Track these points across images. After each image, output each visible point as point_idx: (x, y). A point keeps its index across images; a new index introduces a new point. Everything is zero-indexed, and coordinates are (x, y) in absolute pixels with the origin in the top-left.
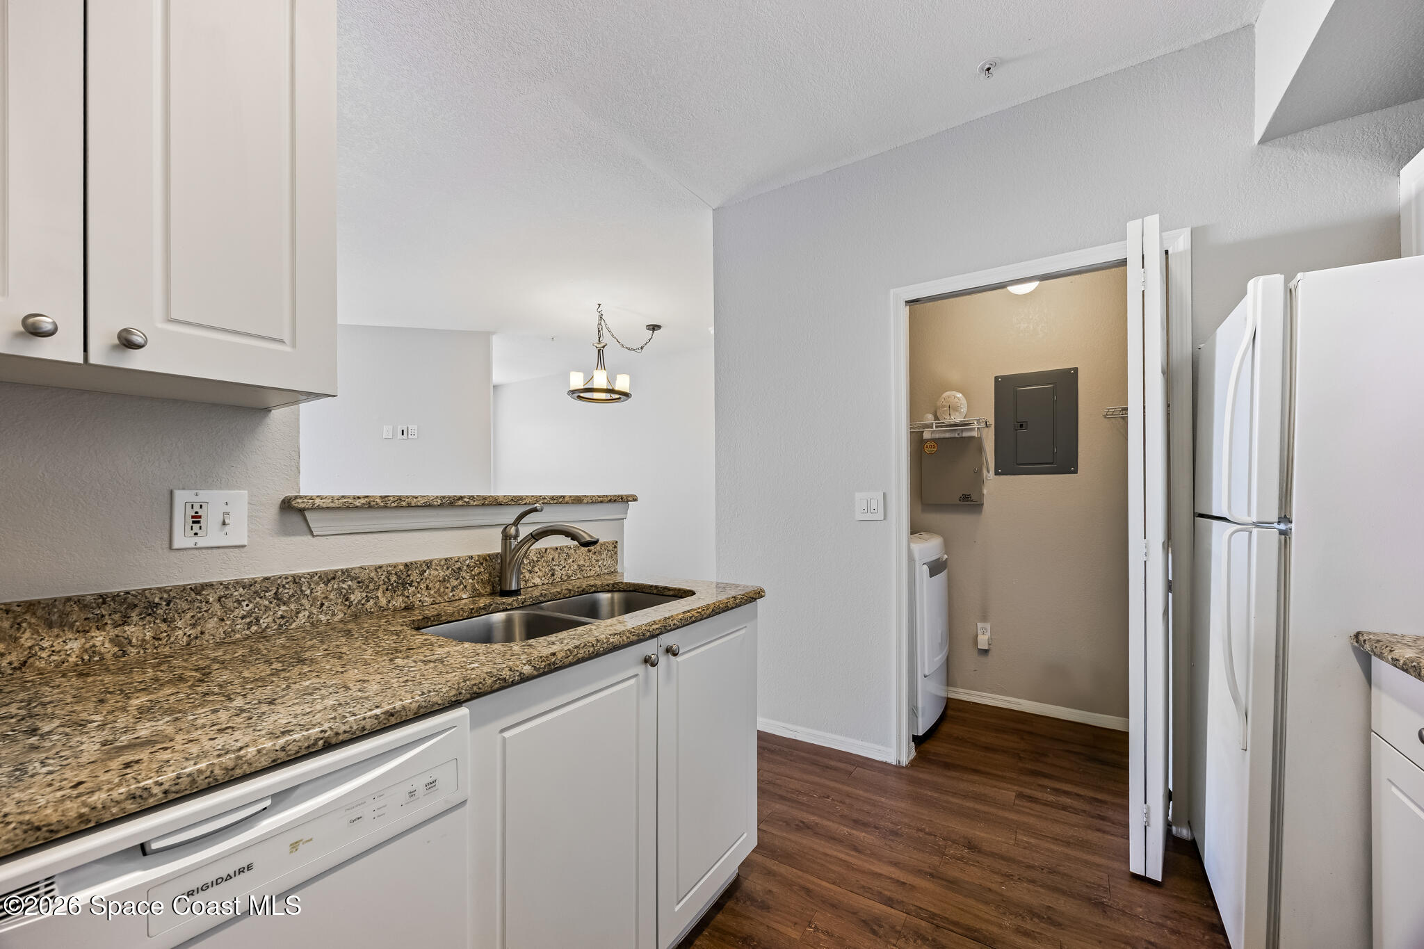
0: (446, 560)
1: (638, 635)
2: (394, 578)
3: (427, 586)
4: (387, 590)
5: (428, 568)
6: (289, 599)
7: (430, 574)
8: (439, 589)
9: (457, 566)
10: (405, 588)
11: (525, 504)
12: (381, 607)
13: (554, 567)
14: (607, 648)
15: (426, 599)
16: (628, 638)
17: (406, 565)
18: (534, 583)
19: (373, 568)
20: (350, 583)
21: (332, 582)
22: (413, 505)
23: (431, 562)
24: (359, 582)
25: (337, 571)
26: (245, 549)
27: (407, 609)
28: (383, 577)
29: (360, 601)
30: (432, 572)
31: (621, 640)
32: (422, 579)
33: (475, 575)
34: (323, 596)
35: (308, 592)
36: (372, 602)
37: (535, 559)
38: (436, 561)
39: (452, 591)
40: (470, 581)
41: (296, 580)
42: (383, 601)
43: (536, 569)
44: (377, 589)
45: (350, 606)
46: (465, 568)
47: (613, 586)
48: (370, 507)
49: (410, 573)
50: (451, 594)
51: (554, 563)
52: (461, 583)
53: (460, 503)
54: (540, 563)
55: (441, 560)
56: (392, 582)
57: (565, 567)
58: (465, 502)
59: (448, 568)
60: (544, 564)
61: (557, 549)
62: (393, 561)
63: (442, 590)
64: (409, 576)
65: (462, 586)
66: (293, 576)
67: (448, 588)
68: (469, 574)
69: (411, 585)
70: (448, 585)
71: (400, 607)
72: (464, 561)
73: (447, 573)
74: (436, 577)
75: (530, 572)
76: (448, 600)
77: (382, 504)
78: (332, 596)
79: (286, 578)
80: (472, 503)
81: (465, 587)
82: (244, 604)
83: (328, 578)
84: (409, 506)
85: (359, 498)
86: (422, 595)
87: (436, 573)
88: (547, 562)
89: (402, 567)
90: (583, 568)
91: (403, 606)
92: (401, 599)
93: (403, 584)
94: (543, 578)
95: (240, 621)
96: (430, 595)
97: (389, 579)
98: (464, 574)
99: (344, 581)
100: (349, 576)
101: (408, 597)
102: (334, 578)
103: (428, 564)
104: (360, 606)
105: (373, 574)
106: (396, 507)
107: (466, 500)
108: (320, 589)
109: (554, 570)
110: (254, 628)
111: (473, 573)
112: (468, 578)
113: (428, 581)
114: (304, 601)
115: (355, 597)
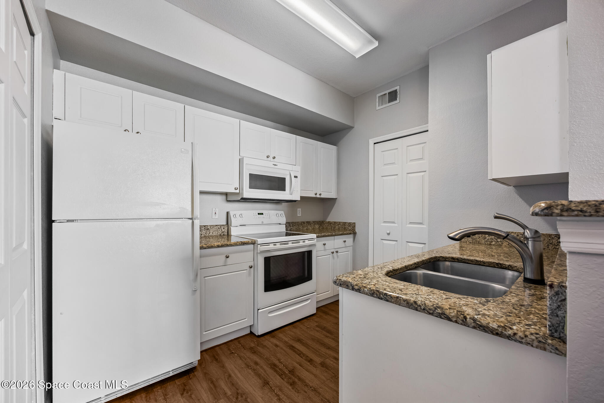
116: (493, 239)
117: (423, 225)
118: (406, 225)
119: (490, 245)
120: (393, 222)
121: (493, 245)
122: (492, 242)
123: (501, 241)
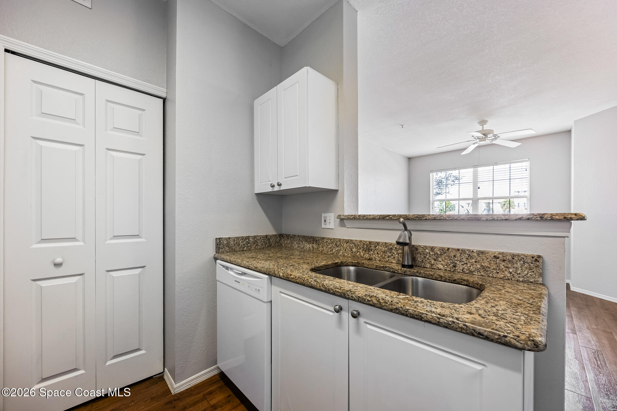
0: (385, 243)
1: (326, 288)
2: (365, 246)
3: (377, 253)
4: (363, 250)
5: (378, 245)
6: (338, 246)
7: (379, 248)
8: (382, 255)
9: (390, 247)
10: (369, 251)
11: (426, 219)
12: (361, 256)
13: (456, 262)
14: (309, 285)
15: (377, 258)
16: (320, 286)
17: (370, 242)
18: (438, 268)
19: (359, 241)
20: (352, 245)
21: (348, 243)
22: (368, 218)
23: (379, 243)
24: (355, 245)
25: (349, 240)
26: (334, 230)
27: (369, 259)
28: (362, 245)
29: (355, 252)
30: (379, 247)
31: (316, 285)
32: (375, 249)
33: (399, 253)
34: (346, 247)
35: (342, 245)
36: (358, 253)
37: (439, 253)
38: (381, 243)
39: (388, 258)
40: (397, 255)
41: (340, 240)
42: (362, 254)
43: (440, 259)
44: (360, 249)
45: (352, 253)
46: (394, 249)
47: (480, 286)
48: (355, 219)
49: (371, 245)
50: (387, 259)
51: (456, 259)
52: (392, 255)
53: (387, 218)
54: (443, 256)
55: (383, 243)
56: (365, 248)
57: (466, 264)
58: (390, 217)
59: (386, 247)
60: (446, 258)
61: (459, 250)
62: (365, 240)
63: (383, 256)
64: (371, 247)
65: (392, 257)
66: (339, 239)
67: (386, 256)
68: (396, 252)
69: (371, 250)
70: (386, 254)
71: (368, 258)
72: (394, 245)
73: (386, 249)
74: (381, 249)
75: (435, 260)
76: (386, 261)
77: (358, 218)
78: (348, 248)
79: (338, 239)
80: (393, 218)
81: (394, 258)
82: (330, 244)
83: (347, 241)
84: (367, 219)
85: (352, 215)
86: (375, 256)
87: (381, 248)
88: (449, 257)
89: (368, 243)
90: (488, 269)
91: (369, 258)
92: (368, 255)
93: (369, 249)
94: (446, 266)
95: (329, 249)
96: (378, 257)
97: (364, 246)
98: (394, 251)
99: (351, 244)
100: (352, 242)
101: (370, 255)
102: (348, 242)
103: (378, 243)
104: (355, 254)
105: (359, 243)
106: (363, 219)
107: (391, 217)
108: (345, 245)
109: (456, 263)
110: (332, 252)
111: (398, 252)
112: (396, 254)
113: (378, 251)
114: (341, 247)
115: (354, 250)
116: (244, 245)
117: (141, 238)
118: (106, 241)
119: (243, 251)
120: (74, 239)
121: (245, 250)
122: (244, 247)
123: (250, 246)
